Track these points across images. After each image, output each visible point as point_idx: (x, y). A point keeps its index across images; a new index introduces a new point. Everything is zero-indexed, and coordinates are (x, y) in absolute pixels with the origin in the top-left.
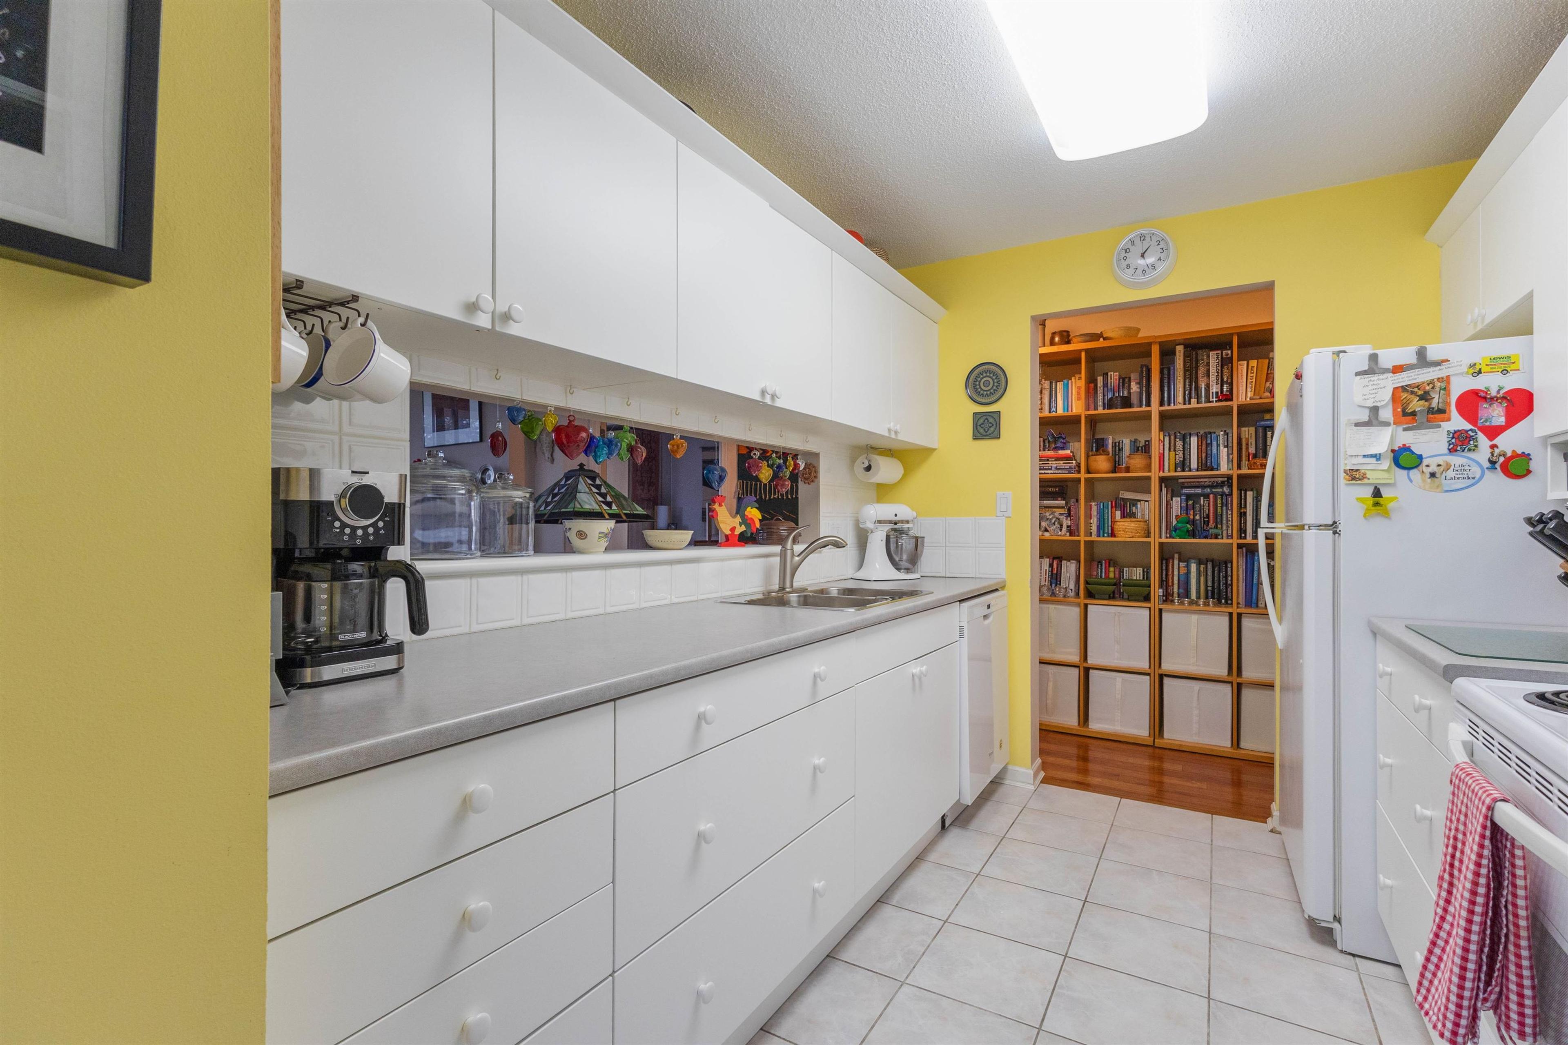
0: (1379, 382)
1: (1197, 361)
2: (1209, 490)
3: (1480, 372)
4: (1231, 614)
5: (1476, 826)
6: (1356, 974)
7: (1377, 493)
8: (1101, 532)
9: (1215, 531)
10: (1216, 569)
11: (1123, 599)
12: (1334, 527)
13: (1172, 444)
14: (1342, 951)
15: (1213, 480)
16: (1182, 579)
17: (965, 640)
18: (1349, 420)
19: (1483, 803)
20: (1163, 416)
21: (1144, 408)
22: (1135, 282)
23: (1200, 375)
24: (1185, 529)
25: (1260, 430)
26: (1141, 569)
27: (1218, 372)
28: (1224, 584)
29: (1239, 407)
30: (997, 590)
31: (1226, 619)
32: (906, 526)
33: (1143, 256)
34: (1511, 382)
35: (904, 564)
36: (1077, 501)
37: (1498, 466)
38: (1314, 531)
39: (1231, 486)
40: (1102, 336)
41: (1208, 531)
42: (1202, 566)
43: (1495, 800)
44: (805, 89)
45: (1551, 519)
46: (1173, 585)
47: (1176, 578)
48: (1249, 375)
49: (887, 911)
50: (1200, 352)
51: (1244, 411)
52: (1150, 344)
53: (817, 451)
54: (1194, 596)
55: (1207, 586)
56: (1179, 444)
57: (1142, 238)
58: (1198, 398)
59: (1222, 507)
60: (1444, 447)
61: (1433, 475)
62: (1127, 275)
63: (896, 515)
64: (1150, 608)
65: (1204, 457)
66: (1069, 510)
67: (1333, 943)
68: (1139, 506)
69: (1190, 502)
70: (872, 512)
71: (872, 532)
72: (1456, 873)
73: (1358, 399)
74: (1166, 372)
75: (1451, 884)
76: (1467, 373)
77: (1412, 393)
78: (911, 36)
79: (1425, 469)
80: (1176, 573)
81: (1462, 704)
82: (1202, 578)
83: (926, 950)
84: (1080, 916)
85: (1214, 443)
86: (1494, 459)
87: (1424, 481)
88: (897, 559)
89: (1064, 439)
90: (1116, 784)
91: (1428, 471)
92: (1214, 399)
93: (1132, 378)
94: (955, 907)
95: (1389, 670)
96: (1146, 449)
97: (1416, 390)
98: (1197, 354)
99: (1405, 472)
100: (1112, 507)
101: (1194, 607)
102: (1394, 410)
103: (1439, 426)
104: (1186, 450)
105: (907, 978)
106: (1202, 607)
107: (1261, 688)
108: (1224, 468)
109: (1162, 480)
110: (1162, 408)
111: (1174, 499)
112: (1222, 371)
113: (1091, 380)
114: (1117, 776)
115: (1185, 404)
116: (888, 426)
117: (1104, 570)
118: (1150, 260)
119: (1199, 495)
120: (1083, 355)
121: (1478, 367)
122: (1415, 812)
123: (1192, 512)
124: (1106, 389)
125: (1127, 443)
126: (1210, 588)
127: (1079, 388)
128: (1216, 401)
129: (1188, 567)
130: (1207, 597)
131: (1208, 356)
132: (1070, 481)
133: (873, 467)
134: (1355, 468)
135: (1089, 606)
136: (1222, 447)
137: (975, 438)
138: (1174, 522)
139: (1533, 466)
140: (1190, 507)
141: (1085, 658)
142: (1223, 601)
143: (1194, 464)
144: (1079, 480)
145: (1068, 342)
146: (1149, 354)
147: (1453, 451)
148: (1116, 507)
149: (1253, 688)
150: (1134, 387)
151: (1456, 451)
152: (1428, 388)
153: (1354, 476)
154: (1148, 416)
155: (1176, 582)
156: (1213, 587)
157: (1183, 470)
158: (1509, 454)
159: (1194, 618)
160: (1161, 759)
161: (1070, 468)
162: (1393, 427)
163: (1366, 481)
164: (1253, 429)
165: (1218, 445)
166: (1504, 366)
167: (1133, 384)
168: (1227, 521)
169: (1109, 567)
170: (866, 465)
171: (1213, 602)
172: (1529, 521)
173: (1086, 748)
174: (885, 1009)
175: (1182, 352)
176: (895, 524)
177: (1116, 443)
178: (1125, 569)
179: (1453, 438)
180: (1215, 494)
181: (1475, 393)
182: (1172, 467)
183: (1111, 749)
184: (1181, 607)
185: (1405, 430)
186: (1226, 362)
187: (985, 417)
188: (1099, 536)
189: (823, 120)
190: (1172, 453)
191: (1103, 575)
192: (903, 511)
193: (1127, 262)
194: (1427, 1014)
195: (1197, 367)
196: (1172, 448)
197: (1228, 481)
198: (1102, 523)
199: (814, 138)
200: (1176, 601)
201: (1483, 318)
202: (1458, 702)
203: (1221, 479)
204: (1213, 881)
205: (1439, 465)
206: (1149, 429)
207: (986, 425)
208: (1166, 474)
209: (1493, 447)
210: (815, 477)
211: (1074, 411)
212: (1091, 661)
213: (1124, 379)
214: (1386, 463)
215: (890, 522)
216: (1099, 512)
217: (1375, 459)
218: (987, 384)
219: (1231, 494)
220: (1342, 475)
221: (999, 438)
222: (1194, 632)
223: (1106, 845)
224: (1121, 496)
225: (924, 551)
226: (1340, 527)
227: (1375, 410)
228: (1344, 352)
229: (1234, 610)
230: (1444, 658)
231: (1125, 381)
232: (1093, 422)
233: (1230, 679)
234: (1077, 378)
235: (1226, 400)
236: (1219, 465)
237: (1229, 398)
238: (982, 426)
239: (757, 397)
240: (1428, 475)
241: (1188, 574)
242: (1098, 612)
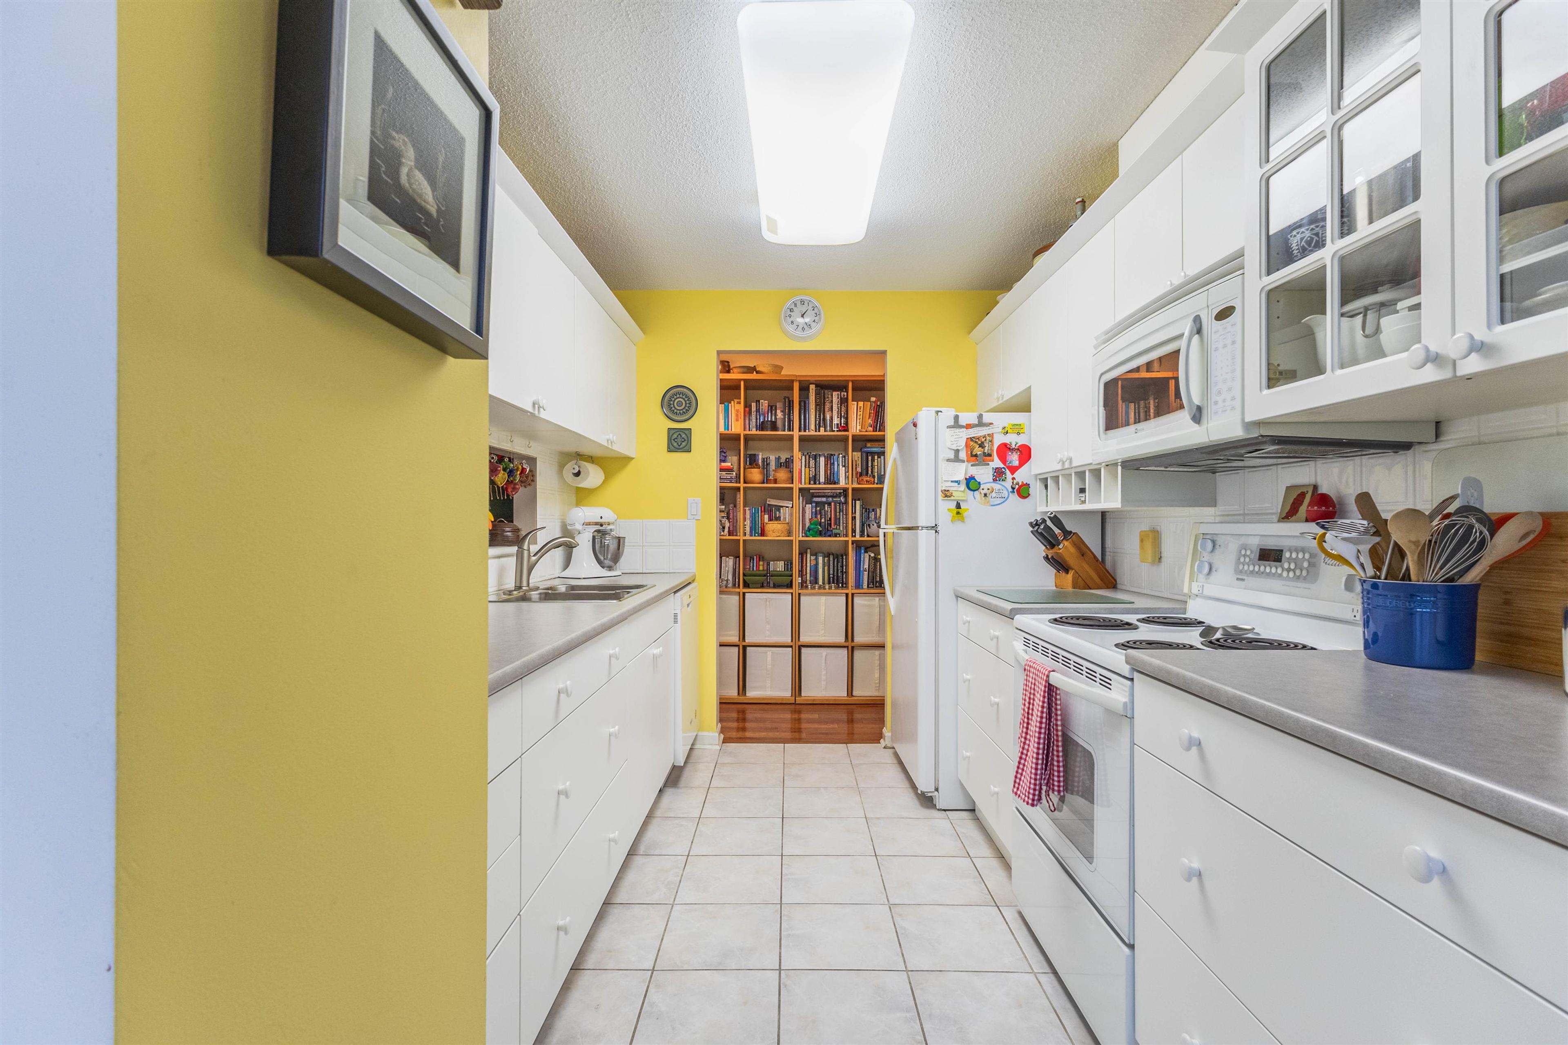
0: (959, 434)
1: (824, 398)
2: (831, 499)
3: (1007, 433)
4: (847, 595)
5: (1041, 688)
6: (948, 820)
7: (958, 506)
8: (753, 532)
9: (837, 531)
10: (836, 560)
11: (769, 587)
12: (935, 528)
13: (807, 462)
14: (939, 810)
15: (833, 491)
16: (813, 568)
17: (678, 625)
18: (944, 457)
19: (1044, 674)
20: (802, 439)
21: (787, 433)
22: (796, 336)
23: (826, 410)
24: (816, 530)
25: (864, 455)
26: (783, 562)
27: (838, 409)
28: (841, 572)
29: (853, 436)
30: (690, 583)
31: (844, 598)
32: (609, 527)
33: (803, 316)
34: (1021, 440)
35: (607, 562)
36: (735, 506)
37: (1015, 490)
38: (925, 531)
39: (846, 496)
40: (755, 370)
41: (832, 531)
42: (826, 559)
43: (1050, 672)
44: (576, 136)
45: (1041, 523)
46: (806, 574)
47: (808, 568)
48: (858, 413)
49: (638, 860)
50: (826, 391)
51: (856, 439)
52: (792, 381)
53: (535, 456)
54: (821, 583)
55: (829, 574)
56: (812, 462)
57: (802, 302)
58: (825, 427)
59: (840, 512)
60: (990, 478)
61: (985, 495)
62: (791, 329)
63: (601, 518)
64: (792, 593)
65: (829, 474)
66: (728, 513)
67: (934, 806)
68: (782, 511)
69: (818, 509)
70: (580, 514)
71: (579, 533)
72: (1030, 717)
73: (949, 444)
74: (803, 404)
75: (1028, 724)
76: (1001, 432)
77: (976, 442)
78: (681, 127)
79: (982, 491)
80: (808, 565)
81: (1020, 630)
82: (826, 568)
83: (681, 878)
84: (783, 828)
85: (836, 463)
86: (1014, 487)
87: (981, 499)
88: (602, 558)
89: (725, 453)
90: (776, 734)
91: (983, 492)
92: (836, 429)
93: (778, 407)
94: (692, 844)
95: (968, 619)
96: (788, 464)
97: (977, 440)
98: (824, 393)
99: (972, 492)
100: (761, 512)
101: (822, 591)
102: (967, 453)
103: (988, 464)
104: (817, 466)
105: (674, 900)
106: (827, 591)
107: (867, 649)
108: (842, 483)
109: (801, 490)
110: (801, 433)
111: (807, 505)
112: (841, 408)
113: (747, 406)
114: (776, 729)
115: (816, 431)
116: (608, 437)
117: (755, 564)
118: (807, 320)
119: (824, 503)
120: (742, 383)
121: (1006, 429)
122: (991, 701)
123: (819, 517)
124: (758, 413)
125: (773, 458)
126: (831, 576)
127: (737, 411)
128: (837, 431)
129: (817, 559)
130: (829, 583)
131: (832, 395)
132: (727, 489)
133: (582, 473)
134: (947, 489)
135: (747, 594)
136: (841, 467)
137: (670, 450)
138: (808, 524)
139: (1031, 491)
140: (818, 512)
141: (743, 637)
142: (840, 585)
143: (822, 479)
144: (738, 489)
145: (728, 372)
146: (791, 389)
147: (995, 480)
148: (764, 511)
149: (861, 649)
150: (780, 415)
151: (997, 480)
152: (983, 440)
153: (947, 494)
154: (791, 438)
155: (808, 571)
156: (833, 574)
157: (815, 483)
158: (1020, 484)
159: (823, 598)
160: (800, 712)
161: (731, 478)
162: (966, 463)
163: (952, 498)
164: (860, 453)
165: (838, 465)
166: (1018, 429)
167: (778, 411)
168: (843, 523)
169: (759, 561)
170: (576, 471)
171: (835, 586)
172: (1031, 524)
173: (743, 712)
174: (667, 925)
175: (814, 389)
176: (601, 525)
177: (764, 459)
178: (771, 562)
179: (995, 472)
180: (835, 503)
181: (1005, 445)
182: (807, 481)
183: (766, 710)
184: (813, 591)
185: (972, 465)
186: (844, 401)
187: (678, 433)
188: (751, 535)
189: (582, 163)
190: (807, 469)
191: (755, 568)
192: (607, 514)
193: (792, 319)
194: (1019, 796)
195: (824, 403)
196: (807, 465)
197: (843, 492)
198: (753, 525)
199: (567, 173)
200: (809, 587)
201: (1003, 396)
202: (1017, 629)
203: (839, 491)
204: (859, 786)
205: (988, 489)
206: (791, 449)
207: (679, 440)
208: (803, 486)
209: (1013, 479)
210: (533, 481)
211: (733, 430)
212: (748, 640)
213: (772, 407)
214: (963, 487)
215: (596, 524)
216: (751, 516)
217: (957, 484)
218: (679, 404)
219: (846, 503)
220: (940, 493)
221: (690, 451)
222: (823, 609)
223: (785, 778)
224: (768, 503)
225: (625, 550)
226: (939, 529)
227: (957, 452)
228: (941, 412)
229: (849, 591)
230: (1009, 606)
231: (772, 408)
232: (747, 438)
233: (846, 644)
234: (736, 402)
235: (844, 431)
236: (839, 480)
237: (846, 428)
238: (676, 440)
239: (529, 408)
240: (983, 495)
241: (817, 565)
242: (754, 598)
